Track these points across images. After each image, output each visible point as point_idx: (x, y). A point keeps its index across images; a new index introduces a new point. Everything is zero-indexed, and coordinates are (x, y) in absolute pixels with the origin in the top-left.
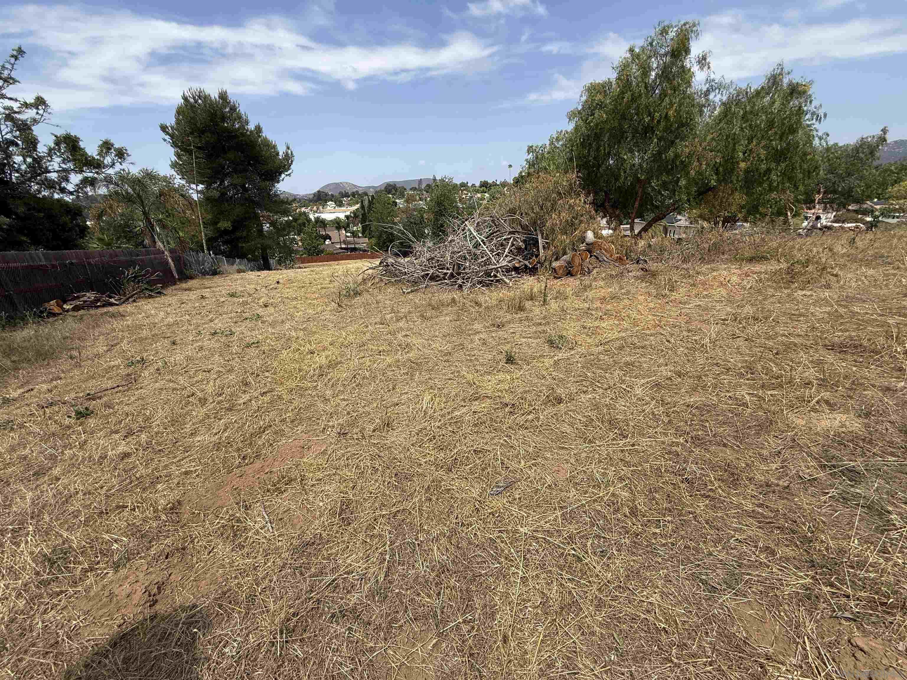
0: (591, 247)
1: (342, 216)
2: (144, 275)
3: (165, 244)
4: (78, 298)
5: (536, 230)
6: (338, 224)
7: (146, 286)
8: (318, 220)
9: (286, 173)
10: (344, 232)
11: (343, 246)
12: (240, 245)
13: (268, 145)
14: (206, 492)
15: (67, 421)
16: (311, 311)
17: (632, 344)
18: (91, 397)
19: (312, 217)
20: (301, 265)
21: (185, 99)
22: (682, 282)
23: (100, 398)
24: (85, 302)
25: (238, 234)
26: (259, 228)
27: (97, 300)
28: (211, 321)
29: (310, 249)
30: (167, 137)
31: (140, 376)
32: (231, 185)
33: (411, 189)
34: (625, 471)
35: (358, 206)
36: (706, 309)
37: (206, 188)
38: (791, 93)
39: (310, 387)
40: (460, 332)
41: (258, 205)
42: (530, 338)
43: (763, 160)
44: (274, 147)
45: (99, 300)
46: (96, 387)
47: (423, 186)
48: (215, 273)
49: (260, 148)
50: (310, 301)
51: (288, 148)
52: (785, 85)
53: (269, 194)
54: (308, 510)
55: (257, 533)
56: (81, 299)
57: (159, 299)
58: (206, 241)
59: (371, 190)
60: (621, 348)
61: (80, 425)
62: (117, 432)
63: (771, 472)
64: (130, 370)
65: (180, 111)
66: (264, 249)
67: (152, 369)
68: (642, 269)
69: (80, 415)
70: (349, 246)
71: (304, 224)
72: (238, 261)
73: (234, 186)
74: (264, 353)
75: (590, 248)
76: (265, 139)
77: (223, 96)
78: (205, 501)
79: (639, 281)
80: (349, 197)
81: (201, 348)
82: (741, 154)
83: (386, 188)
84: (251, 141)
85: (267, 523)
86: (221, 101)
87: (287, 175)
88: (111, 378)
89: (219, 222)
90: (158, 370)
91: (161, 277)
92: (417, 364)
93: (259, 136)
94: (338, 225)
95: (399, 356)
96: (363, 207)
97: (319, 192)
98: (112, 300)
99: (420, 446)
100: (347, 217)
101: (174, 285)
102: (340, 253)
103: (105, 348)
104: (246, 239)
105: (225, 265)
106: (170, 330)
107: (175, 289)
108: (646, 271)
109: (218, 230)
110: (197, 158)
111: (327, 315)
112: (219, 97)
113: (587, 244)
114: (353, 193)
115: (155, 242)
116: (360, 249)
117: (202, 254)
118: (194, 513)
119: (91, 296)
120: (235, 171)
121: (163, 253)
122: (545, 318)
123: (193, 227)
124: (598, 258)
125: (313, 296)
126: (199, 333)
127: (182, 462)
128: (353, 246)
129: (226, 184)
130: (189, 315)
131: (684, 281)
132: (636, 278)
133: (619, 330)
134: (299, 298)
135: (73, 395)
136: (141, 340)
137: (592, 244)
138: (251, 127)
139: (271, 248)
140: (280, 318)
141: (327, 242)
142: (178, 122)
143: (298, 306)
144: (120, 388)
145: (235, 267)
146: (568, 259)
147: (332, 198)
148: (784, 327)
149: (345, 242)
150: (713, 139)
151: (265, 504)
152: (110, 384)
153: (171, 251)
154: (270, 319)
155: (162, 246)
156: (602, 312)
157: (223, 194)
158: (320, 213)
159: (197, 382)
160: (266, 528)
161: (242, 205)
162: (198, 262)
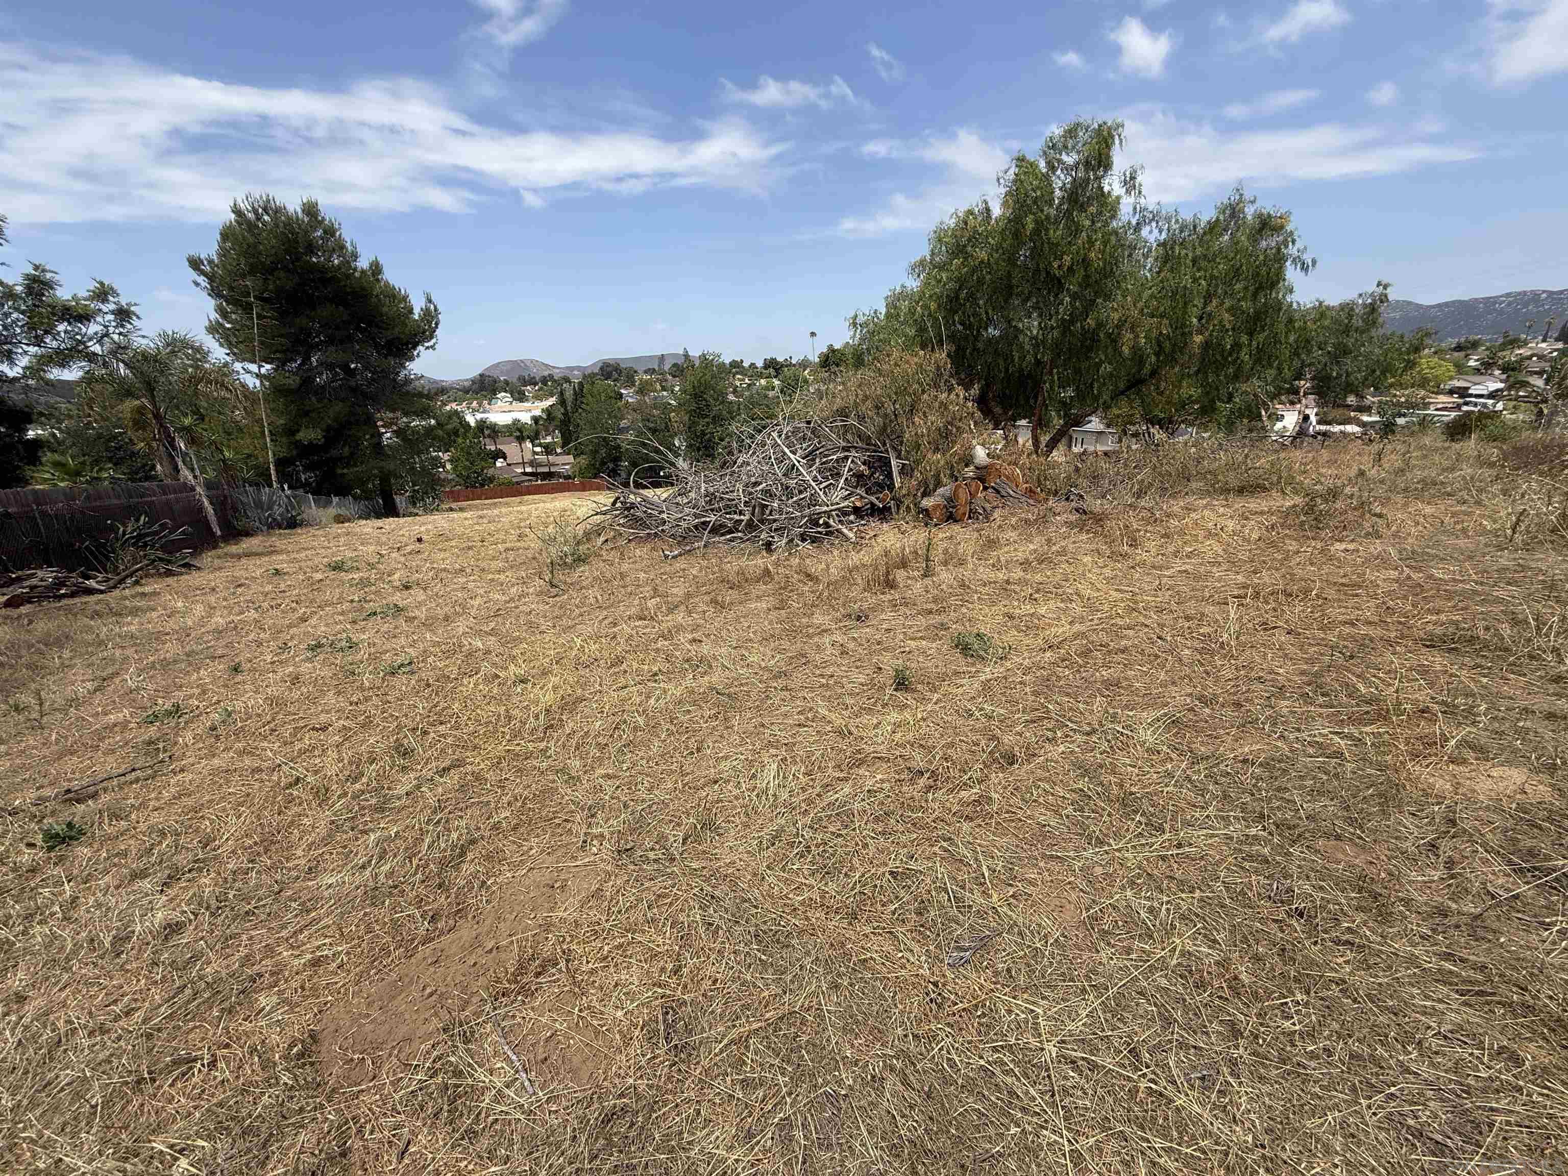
0: (984, 472)
1: (526, 418)
2: (156, 533)
3: (198, 473)
4: (19, 579)
5: (884, 444)
6: (521, 432)
7: (160, 554)
8: (482, 426)
9: (426, 344)
10: (529, 445)
11: (529, 470)
12: (339, 471)
13: (395, 297)
14: (369, 1005)
15: (26, 857)
16: (497, 596)
17: (1101, 645)
18: (73, 797)
19: (471, 420)
20: (454, 505)
21: (237, 211)
22: (1146, 531)
23: (94, 796)
24: (32, 588)
25: (334, 453)
26: (375, 440)
27: (60, 584)
28: (304, 620)
29: (468, 477)
30: (202, 280)
31: (176, 743)
32: (322, 364)
33: (646, 372)
34: (1187, 901)
35: (551, 401)
36: (1197, 578)
37: (275, 370)
38: (1260, 230)
39: (532, 753)
40: (793, 633)
41: (374, 399)
42: (921, 638)
43: (1227, 330)
44: (405, 298)
45: (62, 584)
46: (83, 772)
47: (667, 367)
48: (293, 524)
49: (379, 300)
50: (490, 576)
51: (430, 301)
52: (1249, 218)
53: (394, 380)
54: (597, 1033)
55: (499, 1096)
56: (27, 583)
57: (186, 577)
58: (276, 465)
59: (576, 372)
60: (1086, 653)
61: (55, 864)
62: (142, 874)
63: (1433, 885)
64: (152, 731)
65: (226, 234)
66: (385, 478)
67: (201, 726)
68: (1077, 510)
69: (55, 840)
70: (540, 470)
71: (456, 433)
72: (335, 500)
73: (330, 367)
74: (428, 685)
75: (983, 475)
76: (387, 284)
77: (311, 209)
78: (371, 1027)
79: (1076, 530)
80: (535, 384)
81: (296, 679)
82: (1195, 320)
83: (602, 369)
84: (363, 289)
85: (517, 1072)
86: (306, 219)
87: (427, 348)
88: (113, 751)
89: (298, 431)
90: (213, 728)
91: (191, 534)
92: (729, 695)
93: (378, 280)
94: (518, 432)
95: (688, 681)
96: (562, 402)
97: (481, 375)
98: (92, 583)
99: (783, 869)
100: (536, 419)
101: (214, 548)
102: (523, 481)
103: (89, 685)
104: (350, 461)
105: (312, 509)
106: (222, 643)
107: (219, 557)
108: (1085, 513)
109: (298, 444)
110: (259, 317)
111: (532, 604)
112: (303, 211)
113: (977, 468)
114: (545, 377)
115: (177, 470)
116: (559, 475)
117: (267, 489)
118: (352, 1060)
119: (46, 575)
120: (331, 341)
121: (193, 489)
122: (935, 600)
123: (249, 441)
124: (998, 492)
125: (495, 565)
126: (285, 647)
127: (301, 937)
128: (546, 470)
129: (315, 364)
130: (256, 609)
131: (1149, 528)
132: (1070, 525)
133: (1070, 619)
134: (468, 570)
135: (32, 795)
136: (165, 665)
137: (986, 467)
138: (363, 263)
139: (396, 477)
140: (440, 612)
141: (500, 463)
142: (223, 253)
143: (471, 585)
144: (138, 773)
145: (332, 511)
146: (948, 494)
147: (507, 387)
148: (1340, 607)
149: (532, 463)
150: (1152, 296)
151: (503, 1024)
152: (111, 765)
153: (209, 486)
154: (421, 614)
155: (190, 477)
156: (1032, 588)
157: (307, 382)
158: (483, 412)
159: (302, 752)
160: (518, 1083)
161: (343, 400)
162: (259, 504)
